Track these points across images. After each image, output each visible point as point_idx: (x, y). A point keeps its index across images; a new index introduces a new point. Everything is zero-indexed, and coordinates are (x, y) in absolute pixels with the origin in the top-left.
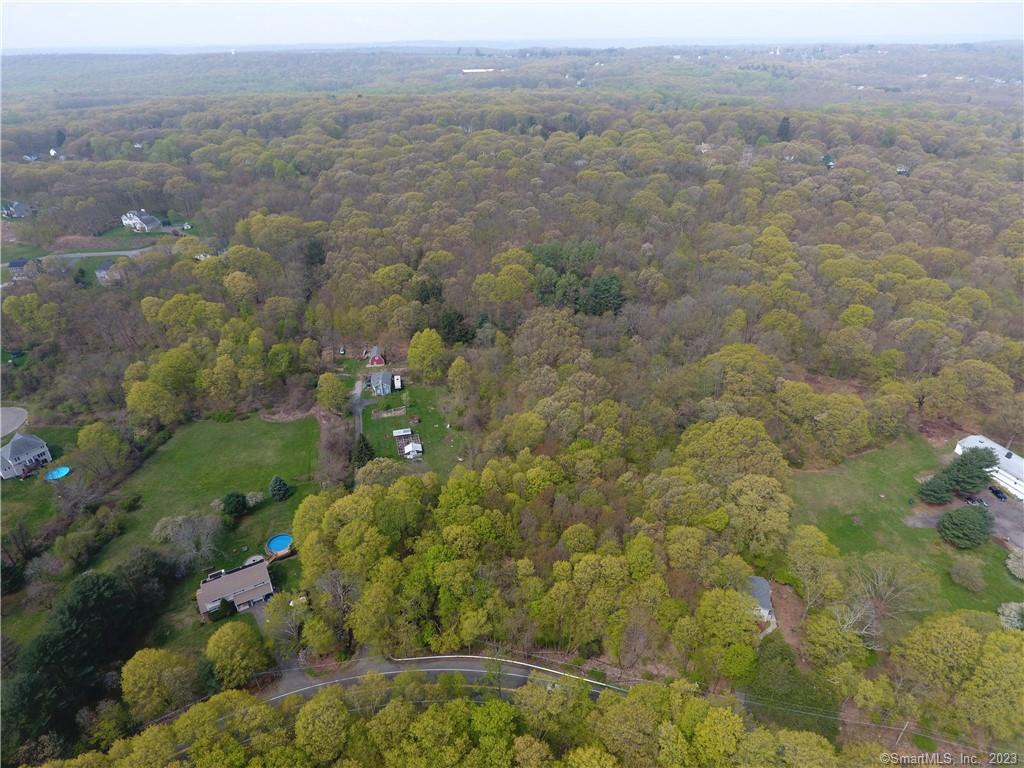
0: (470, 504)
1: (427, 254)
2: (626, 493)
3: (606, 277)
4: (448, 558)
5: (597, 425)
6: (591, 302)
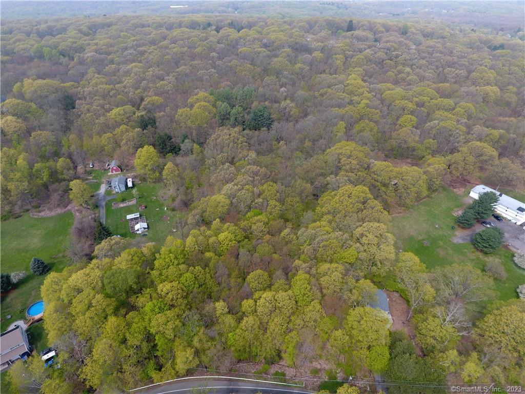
0: (178, 264)
1: (145, 99)
2: (287, 243)
3: (260, 107)
4: (161, 310)
5: (263, 199)
6: (252, 123)
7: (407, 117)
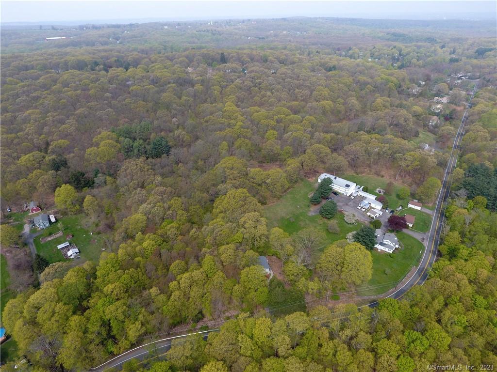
0: (116, 271)
1: (52, 143)
2: (195, 239)
3: (158, 138)
4: (111, 303)
5: (172, 211)
6: (154, 152)
7: (270, 132)
